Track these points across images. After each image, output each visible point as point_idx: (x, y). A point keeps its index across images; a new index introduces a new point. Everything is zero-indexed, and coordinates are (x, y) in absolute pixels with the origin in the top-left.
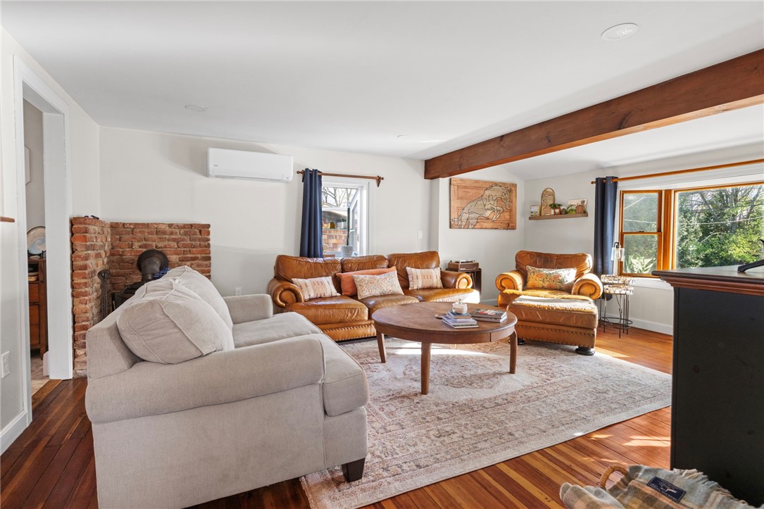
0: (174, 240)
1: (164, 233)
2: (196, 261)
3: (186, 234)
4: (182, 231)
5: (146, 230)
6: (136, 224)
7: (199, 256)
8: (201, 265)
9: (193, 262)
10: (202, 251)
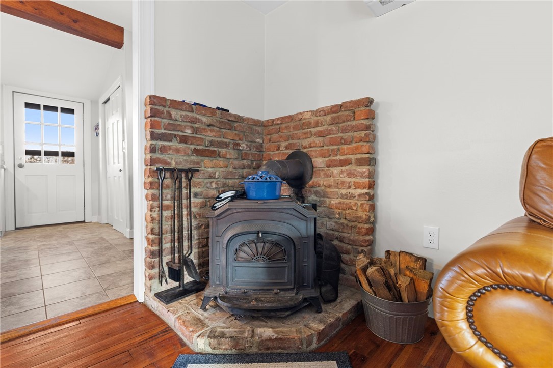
0: (320, 135)
1: (308, 125)
2: (347, 167)
3: (333, 122)
4: (329, 118)
5: (292, 124)
6: (283, 118)
7: (352, 157)
8: (353, 174)
9: (343, 168)
10: (357, 148)
